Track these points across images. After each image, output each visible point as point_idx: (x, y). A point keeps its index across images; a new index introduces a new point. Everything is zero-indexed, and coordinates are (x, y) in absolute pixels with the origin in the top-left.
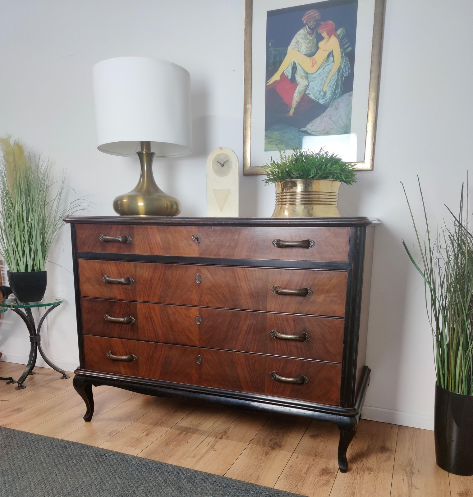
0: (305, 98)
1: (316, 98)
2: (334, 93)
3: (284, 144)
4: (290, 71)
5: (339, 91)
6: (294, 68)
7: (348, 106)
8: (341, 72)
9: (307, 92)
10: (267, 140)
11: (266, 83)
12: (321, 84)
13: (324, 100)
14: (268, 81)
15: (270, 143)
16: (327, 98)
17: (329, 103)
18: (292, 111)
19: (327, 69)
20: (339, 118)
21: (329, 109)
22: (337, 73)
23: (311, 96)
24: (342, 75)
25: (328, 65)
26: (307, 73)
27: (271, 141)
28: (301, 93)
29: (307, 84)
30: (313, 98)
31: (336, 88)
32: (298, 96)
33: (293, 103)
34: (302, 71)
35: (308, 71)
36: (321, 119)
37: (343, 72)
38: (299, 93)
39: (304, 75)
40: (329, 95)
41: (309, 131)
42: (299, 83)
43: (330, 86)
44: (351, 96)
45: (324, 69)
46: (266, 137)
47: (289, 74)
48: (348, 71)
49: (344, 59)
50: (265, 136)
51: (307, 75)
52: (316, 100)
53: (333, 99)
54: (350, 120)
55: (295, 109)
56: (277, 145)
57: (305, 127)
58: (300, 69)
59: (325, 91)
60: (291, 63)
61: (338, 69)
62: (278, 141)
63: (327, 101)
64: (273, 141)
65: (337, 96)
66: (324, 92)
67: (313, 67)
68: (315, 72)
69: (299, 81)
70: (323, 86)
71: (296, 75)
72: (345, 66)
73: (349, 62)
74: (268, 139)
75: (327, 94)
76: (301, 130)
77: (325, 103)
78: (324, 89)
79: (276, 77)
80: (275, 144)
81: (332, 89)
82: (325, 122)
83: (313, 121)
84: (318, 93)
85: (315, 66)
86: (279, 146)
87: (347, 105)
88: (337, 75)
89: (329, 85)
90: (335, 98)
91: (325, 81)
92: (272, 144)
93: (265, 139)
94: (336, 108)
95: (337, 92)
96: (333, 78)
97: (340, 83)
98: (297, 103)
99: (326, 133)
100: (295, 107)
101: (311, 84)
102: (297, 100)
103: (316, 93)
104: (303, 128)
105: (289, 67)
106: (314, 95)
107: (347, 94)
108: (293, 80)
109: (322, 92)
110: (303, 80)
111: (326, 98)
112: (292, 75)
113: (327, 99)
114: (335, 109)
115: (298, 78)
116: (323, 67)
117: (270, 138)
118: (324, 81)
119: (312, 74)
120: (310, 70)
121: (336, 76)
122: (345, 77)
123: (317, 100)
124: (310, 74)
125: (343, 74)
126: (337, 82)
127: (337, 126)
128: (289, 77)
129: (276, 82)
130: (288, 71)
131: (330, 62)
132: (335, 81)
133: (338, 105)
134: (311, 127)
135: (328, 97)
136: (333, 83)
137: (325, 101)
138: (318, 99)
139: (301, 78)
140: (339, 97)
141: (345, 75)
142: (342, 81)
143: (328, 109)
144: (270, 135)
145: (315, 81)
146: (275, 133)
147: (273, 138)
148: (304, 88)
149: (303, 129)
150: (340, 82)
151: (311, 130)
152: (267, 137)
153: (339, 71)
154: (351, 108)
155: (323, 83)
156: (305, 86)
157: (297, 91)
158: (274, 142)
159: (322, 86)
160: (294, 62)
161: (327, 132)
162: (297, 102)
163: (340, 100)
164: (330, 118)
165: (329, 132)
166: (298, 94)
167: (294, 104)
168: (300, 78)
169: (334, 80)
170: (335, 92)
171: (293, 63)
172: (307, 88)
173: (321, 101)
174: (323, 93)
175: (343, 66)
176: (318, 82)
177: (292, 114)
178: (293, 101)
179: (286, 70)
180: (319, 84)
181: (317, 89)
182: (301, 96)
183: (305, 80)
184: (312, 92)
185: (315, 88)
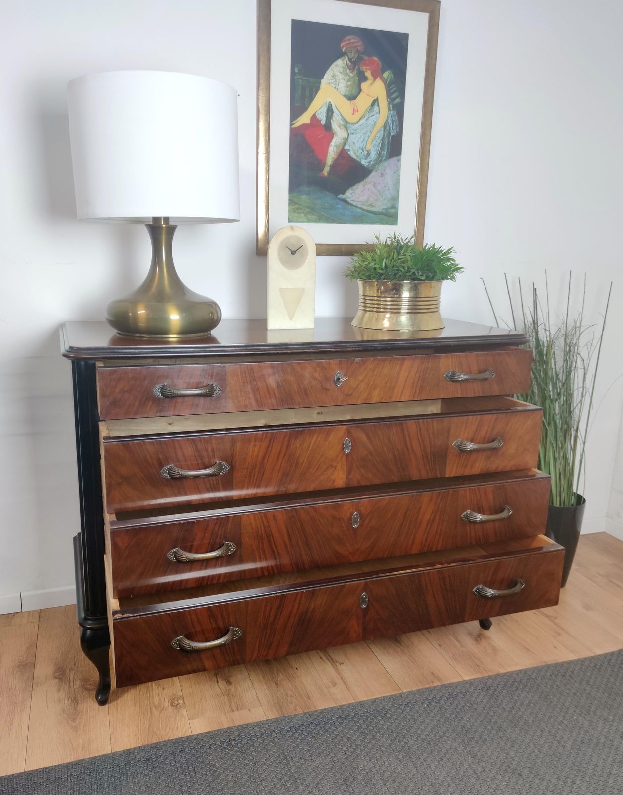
0: (343, 154)
1: (357, 156)
2: (380, 155)
3: (315, 214)
4: (325, 114)
5: (385, 152)
6: (330, 111)
7: (395, 174)
8: (388, 128)
9: (347, 147)
10: (291, 206)
11: (291, 125)
12: (364, 139)
13: (367, 161)
14: (294, 122)
15: (296, 211)
16: (371, 159)
17: (374, 166)
18: (327, 170)
19: (371, 121)
20: (385, 187)
21: (373, 174)
22: (383, 128)
23: (351, 153)
24: (389, 133)
25: (372, 116)
26: (346, 122)
27: (298, 209)
28: (339, 147)
29: (347, 136)
30: (354, 156)
32: (335, 150)
33: (328, 159)
34: (340, 117)
35: (347, 119)
36: (364, 186)
37: (390, 128)
38: (335, 146)
39: (342, 122)
40: (373, 156)
41: (349, 200)
42: (335, 133)
43: (375, 144)
44: (399, 161)
45: (367, 120)
47: (322, 117)
48: (396, 129)
49: (392, 112)
50: (289, 200)
51: (346, 125)
52: (358, 159)
53: (378, 162)
54: (398, 191)
55: (332, 167)
56: (305, 214)
57: (343, 193)
58: (337, 114)
59: (368, 149)
60: (326, 103)
61: (384, 124)
62: (307, 210)
63: (372, 163)
64: (301, 209)
65: (383, 159)
66: (368, 151)
67: (353, 114)
68: (356, 121)
69: (335, 130)
70: (366, 143)
71: (332, 122)
72: (393, 122)
73: (397, 118)
74: (293, 205)
75: (372, 153)
76: (339, 197)
77: (368, 165)
78: (368, 147)
79: (305, 119)
80: (303, 213)
81: (377, 149)
83: (354, 187)
84: (360, 151)
85: (356, 114)
86: (309, 216)
87: (395, 173)
88: (383, 131)
89: (374, 142)
90: (381, 161)
91: (369, 137)
92: (299, 213)
93: (290, 204)
96: (379, 135)
97: (386, 142)
99: (370, 205)
100: (331, 165)
101: (351, 136)
102: (334, 155)
103: (358, 150)
104: (340, 195)
105: (322, 108)
106: (355, 153)
107: (395, 158)
108: (328, 127)
109: (364, 149)
110: (341, 129)
111: (370, 158)
112: (326, 120)
113: (370, 162)
115: (335, 126)
116: (366, 117)
117: (296, 203)
118: (367, 136)
119: (352, 123)
120: (351, 118)
122: (392, 136)
123: (359, 160)
124: (350, 123)
125: (390, 131)
126: (383, 140)
127: (382, 197)
128: (323, 122)
129: (304, 126)
130: (321, 113)
131: (374, 112)
132: (380, 139)
133: (385, 171)
134: (351, 194)
136: (378, 141)
137: (368, 163)
138: (360, 159)
139: (339, 127)
140: (385, 160)
141: (392, 134)
142: (389, 139)
143: (372, 174)
144: (296, 200)
145: (356, 134)
146: (304, 197)
147: (300, 205)
148: (343, 140)
149: (341, 196)
151: (352, 199)
152: (291, 202)
153: (385, 126)
154: (399, 176)
155: (366, 139)
157: (333, 143)
158: (302, 210)
159: (365, 143)
160: (330, 102)
162: (333, 158)
163: (386, 164)
165: (373, 204)
166: (335, 148)
167: (329, 161)
168: (337, 127)
169: (380, 137)
170: (380, 153)
171: (327, 104)
173: (364, 163)
174: (366, 152)
175: (390, 121)
176: (360, 136)
177: (326, 174)
178: (328, 155)
179: (319, 112)
180: (362, 139)
181: (359, 145)
182: (339, 151)
183: (344, 130)
184: (353, 148)
185: (356, 142)
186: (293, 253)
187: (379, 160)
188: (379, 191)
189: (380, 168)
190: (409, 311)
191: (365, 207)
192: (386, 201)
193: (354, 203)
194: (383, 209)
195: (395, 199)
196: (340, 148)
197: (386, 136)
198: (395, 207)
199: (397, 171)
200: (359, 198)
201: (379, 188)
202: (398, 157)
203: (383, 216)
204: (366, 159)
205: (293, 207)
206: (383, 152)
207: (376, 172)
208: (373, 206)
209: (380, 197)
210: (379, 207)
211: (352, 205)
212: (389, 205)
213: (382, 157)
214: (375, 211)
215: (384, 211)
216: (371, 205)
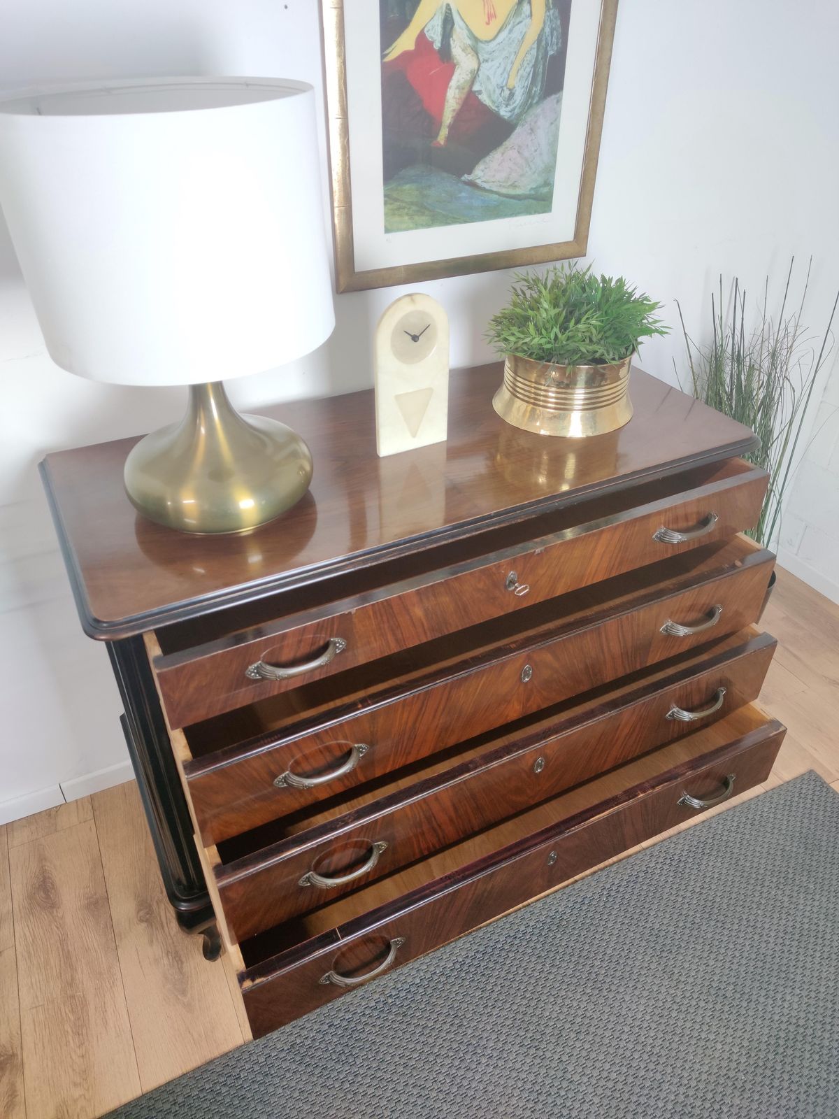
0: (470, 101)
1: (493, 102)
2: (529, 95)
3: (427, 213)
4: (439, 29)
5: (537, 89)
6: (448, 22)
7: (553, 125)
8: (544, 43)
9: (476, 88)
10: (389, 206)
11: (383, 56)
12: (505, 69)
13: (509, 108)
14: (386, 52)
15: (396, 212)
16: (515, 105)
17: (519, 116)
18: (444, 132)
19: (516, 35)
20: (536, 151)
21: (518, 130)
22: (535, 46)
23: (484, 98)
24: (546, 52)
25: (518, 24)
26: (476, 40)
27: (399, 209)
28: (463, 89)
29: (476, 68)
30: (487, 102)
31: (533, 82)
32: (457, 96)
33: (445, 113)
34: (465, 32)
35: (477, 35)
36: (503, 154)
37: (547, 44)
38: (458, 87)
39: (469, 42)
40: (519, 98)
41: (478, 182)
42: (458, 62)
43: (522, 76)
44: (559, 101)
45: (511, 31)
46: (386, 199)
47: (435, 36)
48: (557, 44)
49: (552, 12)
50: (385, 196)
51: (475, 45)
52: (494, 108)
53: (526, 108)
54: (555, 156)
55: (452, 127)
56: (411, 217)
57: (470, 173)
58: (460, 28)
59: (511, 87)
60: (441, 7)
61: (539, 35)
62: (414, 208)
63: (517, 111)
64: (404, 208)
65: (535, 101)
66: (510, 90)
67: (488, 24)
68: (490, 38)
69: (458, 57)
70: (509, 75)
71: (452, 42)
72: (552, 30)
73: (559, 22)
74: (391, 204)
75: (517, 93)
76: (463, 178)
77: (511, 117)
78: (511, 84)
79: (406, 42)
80: (407, 214)
81: (526, 84)
82: (510, 159)
83: (487, 159)
84: (498, 91)
85: (493, 22)
86: (416, 218)
87: (552, 123)
88: (536, 50)
89: (521, 72)
90: (531, 106)
91: (513, 63)
92: (400, 215)
93: (386, 203)
94: (532, 129)
95: (535, 91)
96: (529, 57)
97: (541, 70)
98: (454, 114)
99: (511, 185)
100: (450, 124)
101: (484, 65)
102: (455, 105)
103: (494, 91)
104: (466, 175)
105: (436, 18)
106: (489, 96)
107: (553, 97)
108: (445, 53)
109: (505, 88)
110: (467, 55)
111: (513, 103)
112: (442, 40)
113: (514, 109)
114: (530, 131)
115: (457, 51)
116: (509, 27)
117: (396, 200)
118: (510, 61)
119: (486, 41)
120: (483, 32)
121: (534, 52)
122: (552, 56)
123: (496, 109)
124: (481, 42)
125: (546, 48)
126: (535, 66)
127: (531, 169)
128: (437, 45)
129: (406, 55)
130: (433, 27)
131: (523, 16)
132: (531, 65)
133: (536, 122)
134: (483, 171)
135: (517, 102)
136: (528, 70)
137: (511, 112)
138: (497, 107)
139: (463, 50)
140: (537, 103)
141: (551, 53)
142: (544, 65)
143: (516, 131)
144: (395, 195)
145: (492, 61)
146: (407, 187)
147: (402, 201)
148: (470, 76)
149: (466, 177)
150: (541, 67)
151: (484, 179)
152: (388, 198)
153: (539, 41)
154: (557, 129)
155: (508, 68)
156: (471, 73)
157: (453, 83)
158: (406, 210)
159: (507, 76)
160: (448, 5)
161: (513, 183)
162: (454, 110)
163: (538, 110)
164: (519, 152)
165: (516, 183)
166: (457, 91)
167: (448, 117)
168: (460, 51)
169: (530, 61)
170: (530, 90)
171: (444, 8)
172: (475, 77)
173: (504, 112)
174: (507, 93)
175: (547, 30)
176: (498, 65)
177: (442, 142)
178: (446, 107)
179: (429, 26)
180: (500, 70)
181: (497, 80)
182: (463, 96)
183: (473, 56)
184: (486, 89)
185: (491, 77)
186: (415, 338)
187: (528, 105)
188: (526, 160)
189: (529, 119)
191: (504, 191)
192: (536, 174)
193: (487, 186)
194: (532, 189)
195: (550, 169)
196: (466, 90)
197: (540, 57)
198: (549, 184)
199: (556, 120)
200: (494, 176)
201: (526, 154)
202: (557, 96)
203: (530, 200)
204: (507, 106)
205: (391, 207)
206: (534, 89)
207: (523, 125)
208: (516, 186)
209: (528, 169)
211: (484, 189)
212: (540, 181)
213: (533, 99)
214: (519, 195)
215: (533, 192)
216: (514, 186)
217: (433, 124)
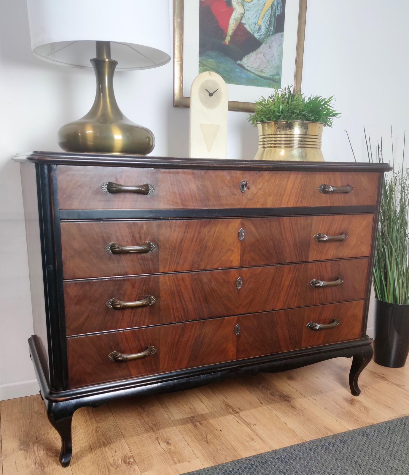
0: (240, 27)
1: (251, 30)
2: (268, 30)
5: (272, 28)
8: (274, 8)
9: (243, 21)
10: (201, 67)
13: (259, 34)
16: (261, 33)
17: (264, 39)
18: (228, 39)
20: (272, 57)
21: (263, 45)
22: (270, 9)
23: (247, 26)
24: (275, 13)
27: (206, 70)
28: (237, 20)
29: (243, 12)
30: (249, 29)
31: (270, 24)
32: (234, 23)
33: (229, 30)
36: (256, 55)
37: (275, 9)
38: (235, 19)
40: (263, 30)
41: (244, 65)
43: (264, 21)
44: (282, 36)
46: (200, 64)
48: (280, 10)
50: (199, 62)
51: (243, 2)
52: (252, 32)
53: (267, 36)
54: (281, 62)
55: (232, 37)
57: (241, 60)
59: (259, 25)
61: (272, 4)
63: (262, 36)
64: (208, 70)
65: (271, 34)
66: (259, 26)
68: (250, 1)
69: (235, 6)
72: (278, 4)
73: (281, 1)
74: (202, 67)
75: (262, 28)
76: (237, 62)
77: (260, 38)
81: (266, 25)
82: (260, 58)
83: (249, 55)
84: (254, 25)
87: (279, 46)
88: (270, 10)
89: (264, 19)
90: (269, 35)
91: (260, 14)
93: (200, 66)
94: (270, 47)
95: (271, 29)
96: (267, 13)
97: (273, 20)
98: (233, 31)
99: (260, 71)
100: (231, 35)
101: (246, 12)
102: (233, 27)
103: (252, 25)
106: (249, 27)
107: (279, 34)
108: (229, 3)
109: (257, 25)
110: (239, 6)
113: (262, 35)
114: (269, 47)
117: (205, 65)
118: (258, 13)
119: (248, 2)
121: (270, 11)
122: (278, 15)
123: (253, 33)
124: (245, 2)
125: (275, 11)
126: (270, 18)
127: (270, 65)
132: (269, 17)
133: (272, 43)
134: (247, 61)
135: (263, 32)
136: (267, 19)
137: (260, 36)
138: (253, 32)
139: (237, 3)
140: (272, 35)
141: (277, 13)
142: (275, 18)
144: (204, 62)
145: (250, 11)
146: (210, 60)
148: (240, 15)
149: (238, 62)
150: (273, 19)
151: (247, 65)
153: (272, 7)
154: (282, 49)
155: (258, 16)
156: (241, 14)
157: (233, 17)
159: (257, 19)
161: (262, 70)
162: (233, 29)
163: (272, 38)
164: (264, 56)
166: (234, 21)
167: (230, 32)
168: (236, 4)
169: (268, 15)
170: (268, 28)
172: (243, 17)
173: (257, 35)
174: (258, 27)
175: (276, 3)
176: (253, 13)
177: (227, 43)
178: (229, 27)
180: (255, 16)
181: (252, 20)
182: (237, 24)
183: (242, 7)
184: (248, 23)
185: (250, 19)
186: (211, 95)
187: (268, 34)
188: (268, 60)
189: (268, 41)
190: (300, 146)
191: (257, 73)
192: (272, 69)
193: (249, 69)
194: (270, 75)
195: (279, 68)
196: (239, 21)
197: (273, 14)
198: (279, 74)
199: (281, 44)
200: (252, 64)
201: (268, 57)
202: (281, 34)
203: (270, 80)
204: (258, 33)
205: (203, 68)
206: (270, 28)
207: (266, 44)
208: (263, 72)
209: (268, 65)
210: (267, 73)
211: (247, 70)
212: (275, 72)
213: (270, 32)
214: (264, 77)
215: (271, 77)
216: (262, 71)
217: (223, 33)
